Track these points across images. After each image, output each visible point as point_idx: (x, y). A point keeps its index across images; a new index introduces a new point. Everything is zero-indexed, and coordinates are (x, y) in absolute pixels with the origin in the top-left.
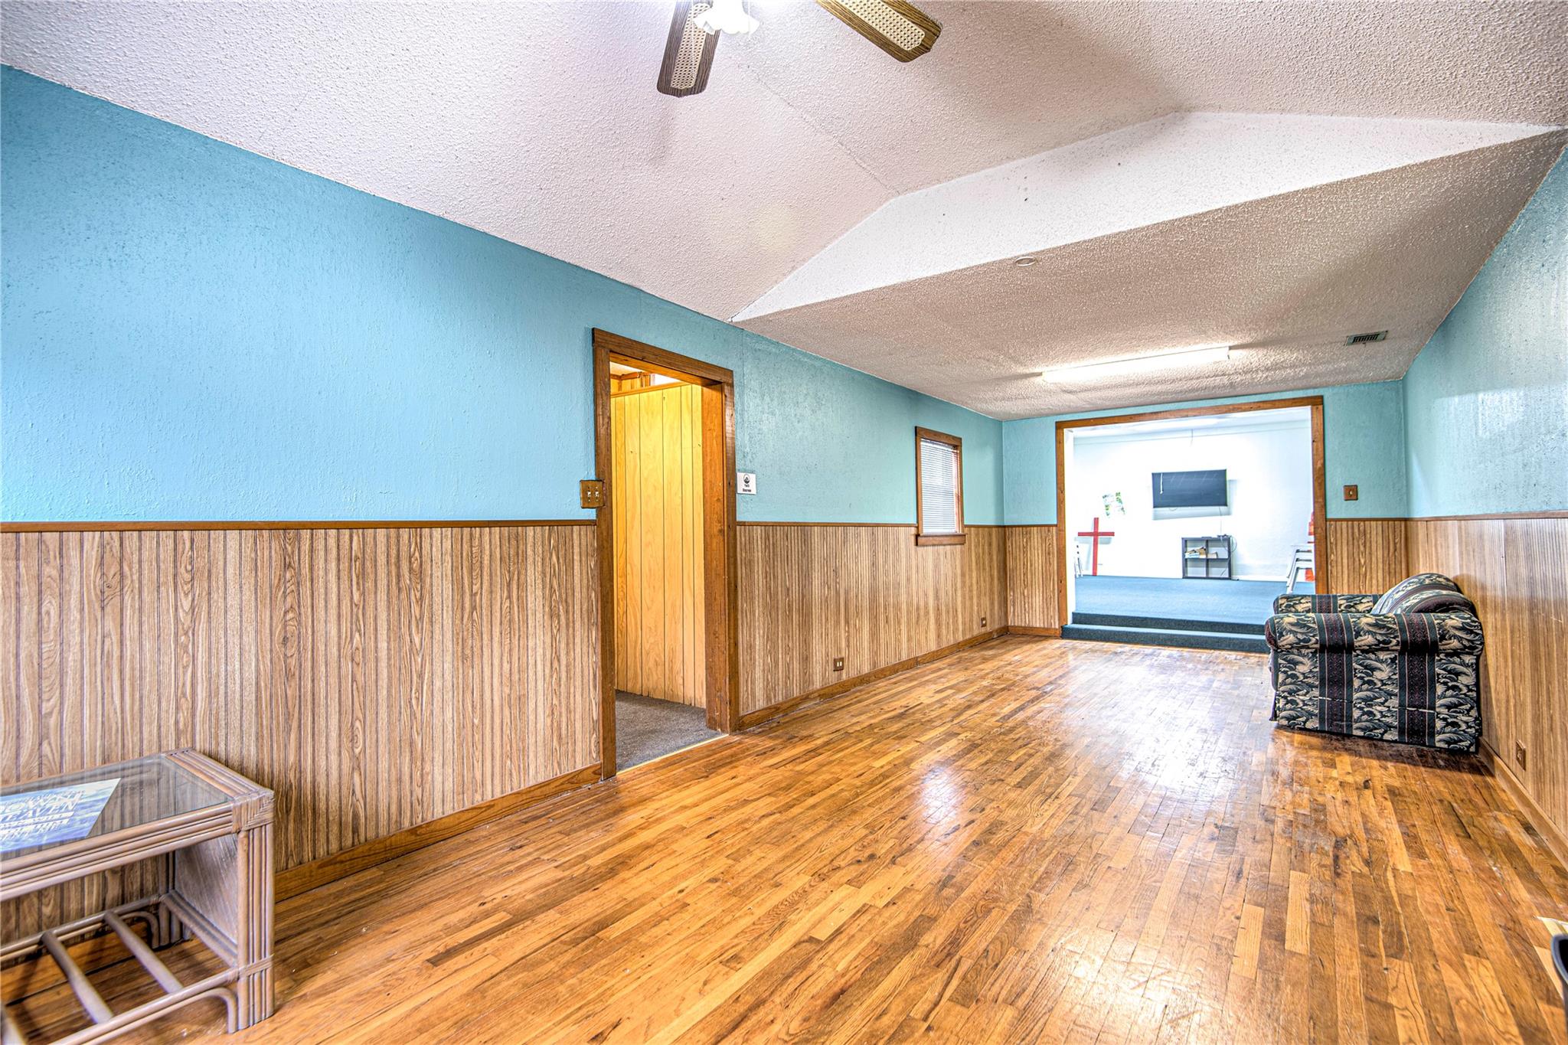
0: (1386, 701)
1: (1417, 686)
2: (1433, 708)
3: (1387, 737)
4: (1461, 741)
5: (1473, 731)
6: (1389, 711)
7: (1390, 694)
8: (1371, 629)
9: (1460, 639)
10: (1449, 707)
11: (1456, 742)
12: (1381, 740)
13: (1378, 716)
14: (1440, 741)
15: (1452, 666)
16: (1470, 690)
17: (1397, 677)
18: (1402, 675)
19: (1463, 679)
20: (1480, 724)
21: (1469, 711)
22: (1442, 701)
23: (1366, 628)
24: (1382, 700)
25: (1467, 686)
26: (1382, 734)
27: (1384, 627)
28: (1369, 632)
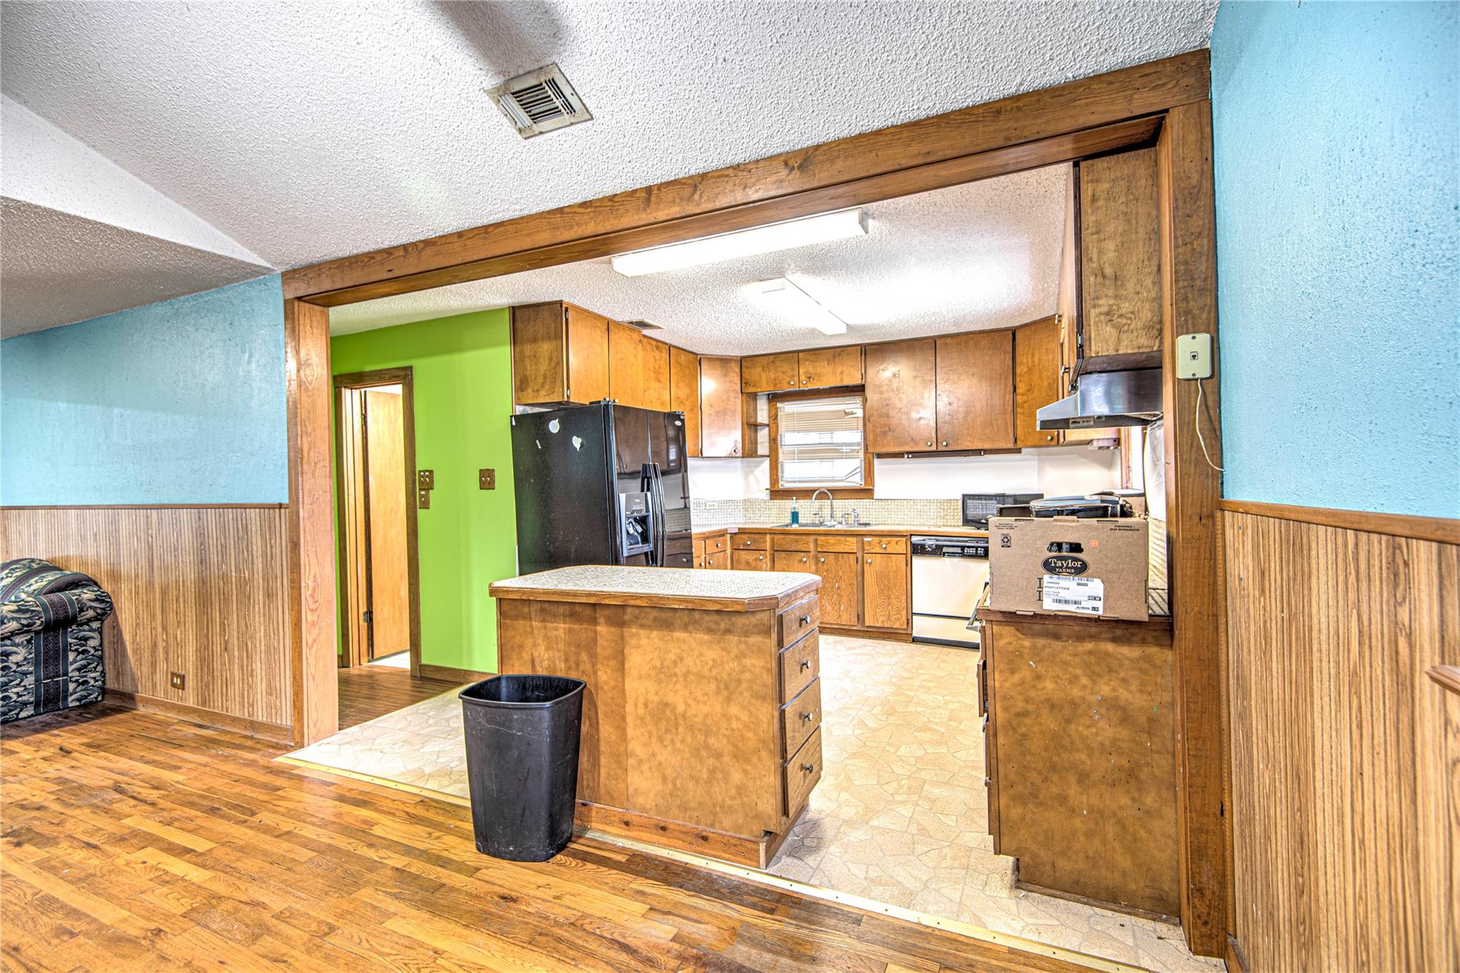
0: (22, 681)
1: (50, 659)
2: (66, 674)
3: (22, 715)
4: (90, 695)
5: (100, 683)
6: (26, 689)
7: (25, 674)
8: (15, 615)
9: (94, 608)
10: (79, 670)
11: (86, 697)
12: (17, 719)
13: (15, 697)
14: (73, 701)
15: (82, 634)
16: (96, 650)
17: (33, 655)
18: (37, 654)
19: (92, 643)
20: (104, 677)
21: (95, 668)
22: (74, 666)
23: (10, 615)
24: (17, 682)
25: (94, 648)
26: (17, 714)
27: (27, 611)
28: (13, 619)
